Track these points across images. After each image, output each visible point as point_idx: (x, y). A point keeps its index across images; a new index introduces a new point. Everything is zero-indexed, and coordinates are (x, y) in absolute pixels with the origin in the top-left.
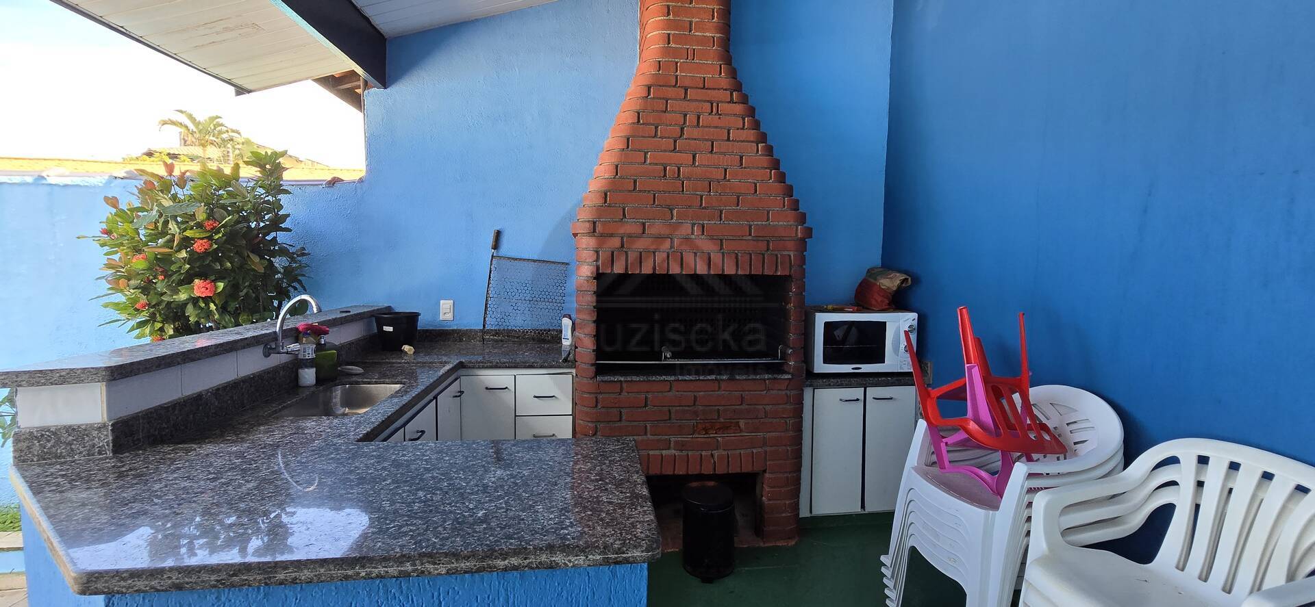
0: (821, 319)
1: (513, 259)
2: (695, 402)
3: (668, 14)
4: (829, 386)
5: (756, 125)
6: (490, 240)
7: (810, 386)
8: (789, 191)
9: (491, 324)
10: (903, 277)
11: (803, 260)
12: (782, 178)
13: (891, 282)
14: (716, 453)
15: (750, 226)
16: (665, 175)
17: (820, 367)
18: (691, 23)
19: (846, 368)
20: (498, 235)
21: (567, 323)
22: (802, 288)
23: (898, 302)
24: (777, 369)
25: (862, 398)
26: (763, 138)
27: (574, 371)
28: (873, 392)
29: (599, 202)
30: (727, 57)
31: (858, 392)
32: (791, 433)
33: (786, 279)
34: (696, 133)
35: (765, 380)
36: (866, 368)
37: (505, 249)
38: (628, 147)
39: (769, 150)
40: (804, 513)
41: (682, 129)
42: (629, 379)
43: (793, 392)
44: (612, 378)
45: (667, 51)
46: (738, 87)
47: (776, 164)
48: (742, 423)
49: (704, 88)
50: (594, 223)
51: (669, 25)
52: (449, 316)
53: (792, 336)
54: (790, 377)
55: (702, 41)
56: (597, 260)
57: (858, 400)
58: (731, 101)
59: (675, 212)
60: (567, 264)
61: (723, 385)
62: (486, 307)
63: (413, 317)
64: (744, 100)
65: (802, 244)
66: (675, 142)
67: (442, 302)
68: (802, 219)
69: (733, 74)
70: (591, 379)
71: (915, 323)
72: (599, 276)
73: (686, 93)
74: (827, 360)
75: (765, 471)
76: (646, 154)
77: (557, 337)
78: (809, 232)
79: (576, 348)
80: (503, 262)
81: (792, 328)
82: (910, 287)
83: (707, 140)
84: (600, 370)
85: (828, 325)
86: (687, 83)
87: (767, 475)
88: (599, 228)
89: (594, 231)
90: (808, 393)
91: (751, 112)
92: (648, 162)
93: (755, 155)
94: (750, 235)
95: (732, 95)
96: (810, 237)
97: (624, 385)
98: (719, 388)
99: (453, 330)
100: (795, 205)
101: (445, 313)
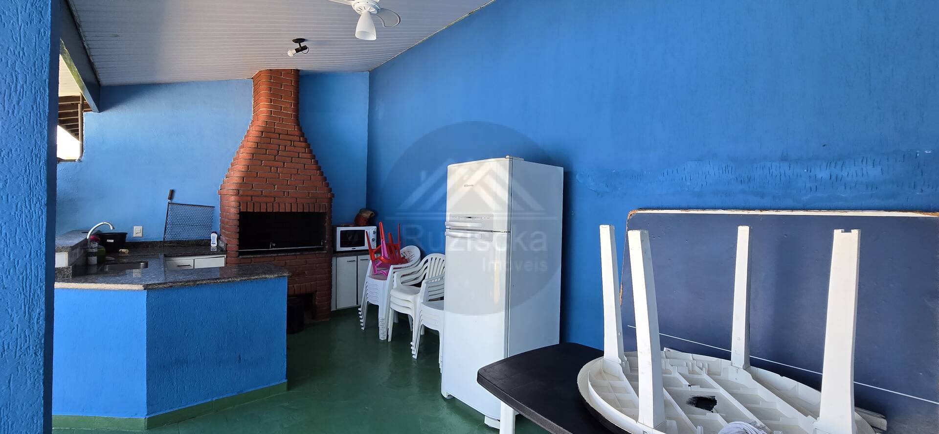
0: (339, 229)
1: (181, 204)
2: (285, 264)
3: (271, 102)
4: (343, 256)
5: (311, 152)
6: (168, 194)
7: (335, 256)
8: (325, 179)
9: (169, 238)
10: (372, 212)
11: (331, 206)
12: (322, 174)
13: (367, 215)
14: (295, 285)
15: (309, 193)
16: (271, 171)
17: (339, 248)
18: (281, 107)
19: (350, 249)
20: (172, 192)
21: (214, 237)
22: (330, 218)
23: (370, 223)
24: (322, 249)
25: (356, 260)
26: (314, 157)
27: (225, 256)
28: (360, 257)
29: (241, 181)
30: (298, 122)
31: (354, 258)
32: (327, 275)
33: (324, 214)
34: (284, 154)
35: (315, 254)
36: (357, 248)
37: (176, 200)
38: (253, 158)
39: (317, 162)
40: (333, 309)
41: (278, 151)
42: (255, 256)
43: (327, 259)
44: (247, 256)
45: (270, 117)
46: (303, 135)
47: (319, 168)
48: (306, 273)
49: (287, 134)
50: (239, 190)
51: (271, 107)
52: (140, 235)
53: (327, 236)
54: (326, 252)
55: (286, 115)
56: (240, 206)
57: (354, 261)
58: (300, 141)
59: (276, 186)
60: (214, 207)
61: (298, 257)
62: (165, 228)
63: (123, 235)
64: (305, 141)
65: (330, 200)
66: (275, 157)
67: (135, 227)
68: (330, 190)
69: (300, 129)
70: (236, 257)
71: (376, 230)
72: (241, 214)
73: (279, 136)
74: (342, 246)
75: (316, 291)
76: (262, 161)
77: (208, 242)
78: (333, 195)
79: (227, 244)
80: (175, 206)
81: (327, 233)
82: (375, 216)
83: (289, 157)
84: (241, 254)
85: (342, 232)
86: (280, 132)
87: (317, 293)
88: (241, 192)
89: (239, 194)
90: (334, 259)
91: (309, 146)
92: (263, 165)
93: (310, 164)
94: (309, 196)
95: (300, 139)
96: (333, 197)
97: (253, 259)
98: (296, 258)
99: (142, 242)
100: (327, 185)
101: (137, 232)
